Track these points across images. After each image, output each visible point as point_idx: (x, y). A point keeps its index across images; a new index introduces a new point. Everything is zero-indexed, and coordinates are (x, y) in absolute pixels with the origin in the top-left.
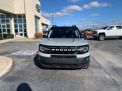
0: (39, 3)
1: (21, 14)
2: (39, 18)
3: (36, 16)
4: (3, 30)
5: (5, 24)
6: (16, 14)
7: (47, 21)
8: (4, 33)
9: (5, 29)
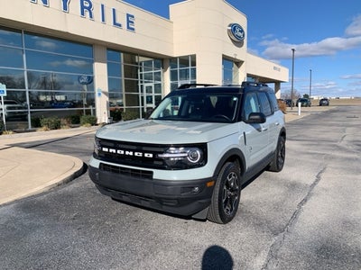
0: (242, 20)
1: (188, 56)
2: (239, 63)
3: (225, 58)
4: (147, 97)
5: (152, 85)
6: (176, 58)
7: (275, 68)
8: (149, 105)
9: (151, 97)
